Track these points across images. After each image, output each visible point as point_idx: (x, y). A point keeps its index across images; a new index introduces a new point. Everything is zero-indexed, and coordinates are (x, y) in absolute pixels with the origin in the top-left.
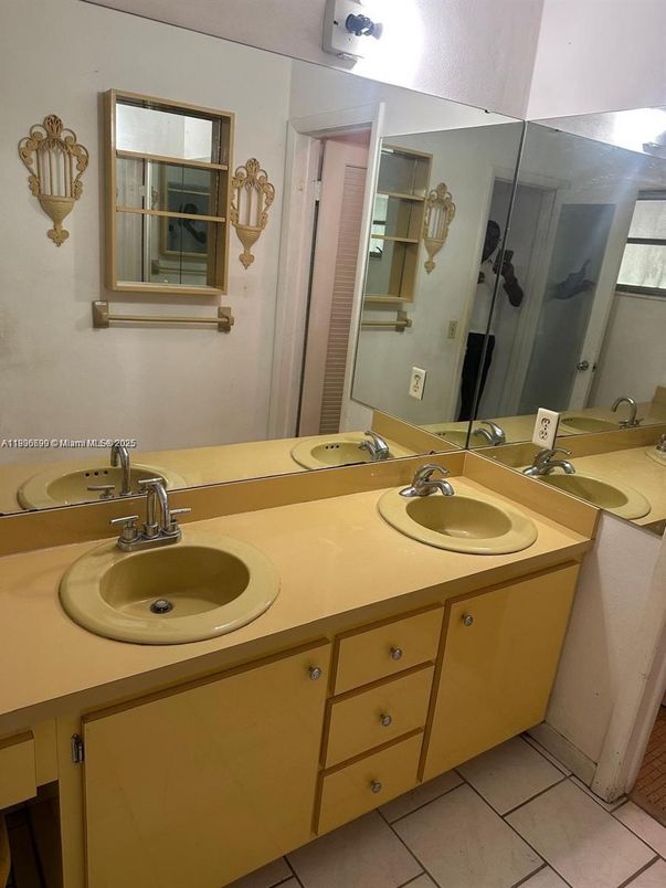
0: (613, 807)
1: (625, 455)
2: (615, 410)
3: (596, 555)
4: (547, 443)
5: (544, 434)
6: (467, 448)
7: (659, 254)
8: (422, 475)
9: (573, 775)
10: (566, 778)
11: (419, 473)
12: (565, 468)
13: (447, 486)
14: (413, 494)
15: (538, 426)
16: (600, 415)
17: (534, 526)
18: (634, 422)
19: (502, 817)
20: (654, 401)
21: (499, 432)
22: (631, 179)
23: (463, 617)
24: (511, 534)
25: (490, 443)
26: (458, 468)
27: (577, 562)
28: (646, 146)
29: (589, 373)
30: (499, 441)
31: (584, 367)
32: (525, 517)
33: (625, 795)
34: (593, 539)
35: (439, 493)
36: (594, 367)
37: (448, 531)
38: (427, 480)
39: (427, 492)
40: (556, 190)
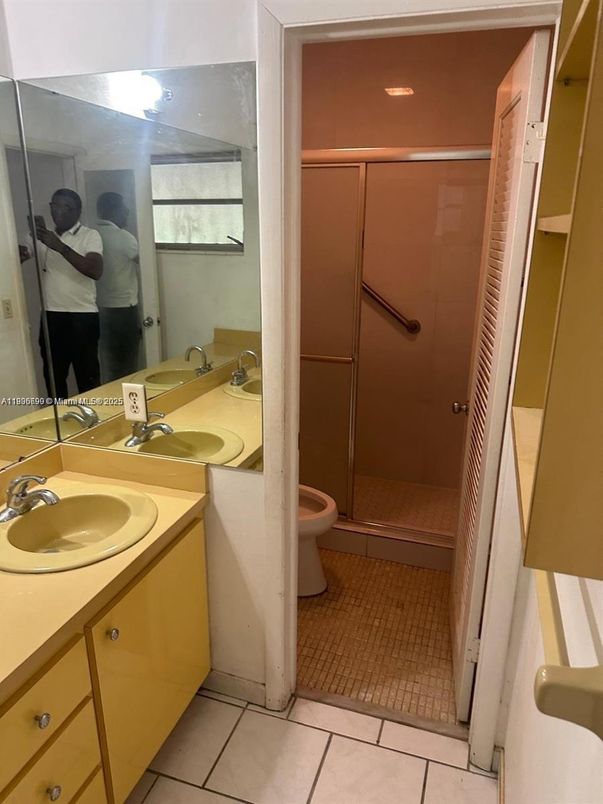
0: (286, 712)
1: (207, 398)
2: (188, 360)
3: (214, 506)
4: (141, 416)
5: (135, 408)
6: (60, 440)
7: (182, 213)
8: (15, 491)
9: (249, 703)
10: (244, 709)
11: (11, 489)
12: (162, 429)
13: (48, 494)
14: (12, 516)
15: (128, 402)
16: (176, 365)
17: (151, 500)
18: (207, 367)
19: (203, 788)
20: (215, 342)
21: (88, 411)
22: (145, 145)
23: (108, 633)
24: (132, 520)
25: (83, 425)
26: (55, 464)
27: (200, 520)
28: (147, 112)
29: (155, 327)
30: (92, 421)
31: (150, 323)
32: (140, 495)
33: (292, 695)
34: (208, 492)
35: (42, 503)
36: (159, 322)
37: (65, 537)
38: (24, 495)
39: (27, 508)
40: (73, 157)
